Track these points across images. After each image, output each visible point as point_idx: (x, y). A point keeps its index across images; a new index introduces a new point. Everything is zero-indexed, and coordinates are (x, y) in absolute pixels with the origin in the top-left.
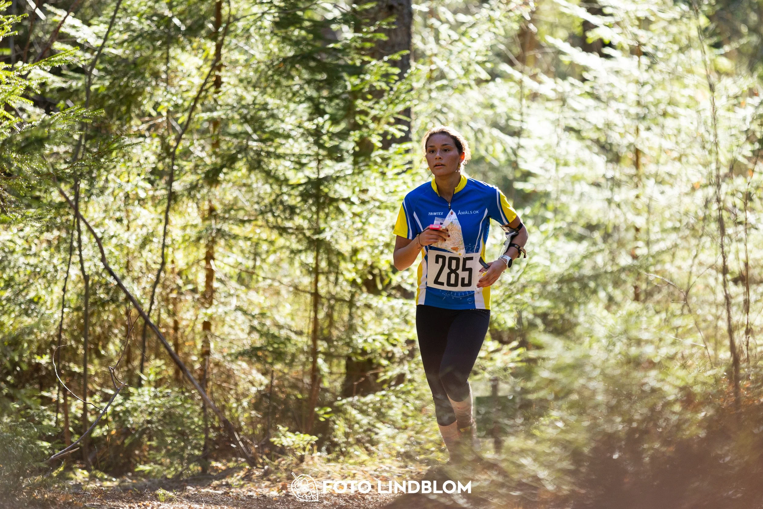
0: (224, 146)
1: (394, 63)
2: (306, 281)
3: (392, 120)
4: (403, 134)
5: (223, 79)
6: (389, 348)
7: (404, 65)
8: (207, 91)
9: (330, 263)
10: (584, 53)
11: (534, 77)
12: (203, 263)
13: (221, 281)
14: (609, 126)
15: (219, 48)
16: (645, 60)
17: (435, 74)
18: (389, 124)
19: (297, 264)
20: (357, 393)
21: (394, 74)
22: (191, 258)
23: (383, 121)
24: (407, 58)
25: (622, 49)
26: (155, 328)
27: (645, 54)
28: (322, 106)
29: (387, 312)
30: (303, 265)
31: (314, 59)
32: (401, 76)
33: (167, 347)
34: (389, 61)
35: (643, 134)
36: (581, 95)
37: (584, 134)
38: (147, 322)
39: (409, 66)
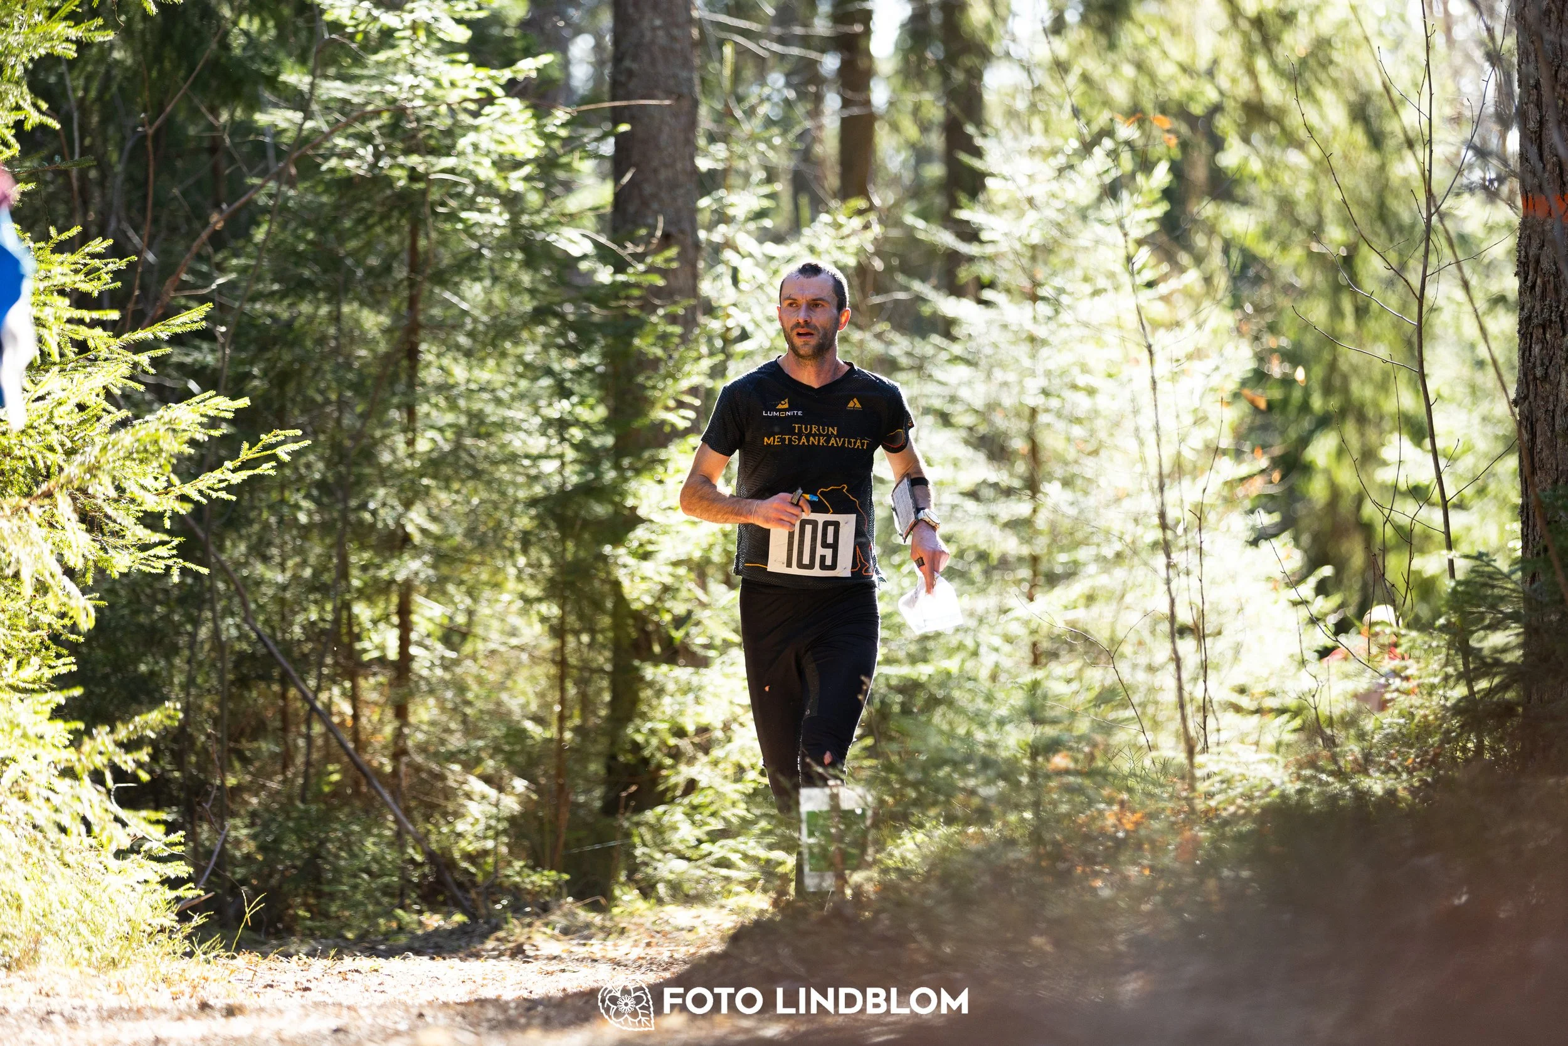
0: (423, 445)
1: (672, 319)
2: (548, 644)
3: (672, 403)
4: (688, 424)
5: (423, 347)
6: (672, 741)
7: (688, 322)
8: (397, 364)
9: (581, 617)
10: (952, 300)
11: (879, 336)
12: (395, 620)
13: (420, 644)
14: (992, 406)
15: (413, 302)
16: (1043, 308)
17: (736, 333)
18: (667, 409)
19: (535, 618)
20: (626, 807)
21: (672, 335)
22: (378, 612)
23: (659, 406)
24: (692, 312)
25: (1008, 291)
26: (325, 714)
27: (1043, 299)
28: (568, 385)
29: (671, 687)
30: (544, 619)
31: (556, 315)
32: (685, 339)
33: (342, 745)
34: (665, 316)
35: (1043, 418)
36: (949, 361)
37: (954, 420)
38: (313, 708)
39: (696, 324)
